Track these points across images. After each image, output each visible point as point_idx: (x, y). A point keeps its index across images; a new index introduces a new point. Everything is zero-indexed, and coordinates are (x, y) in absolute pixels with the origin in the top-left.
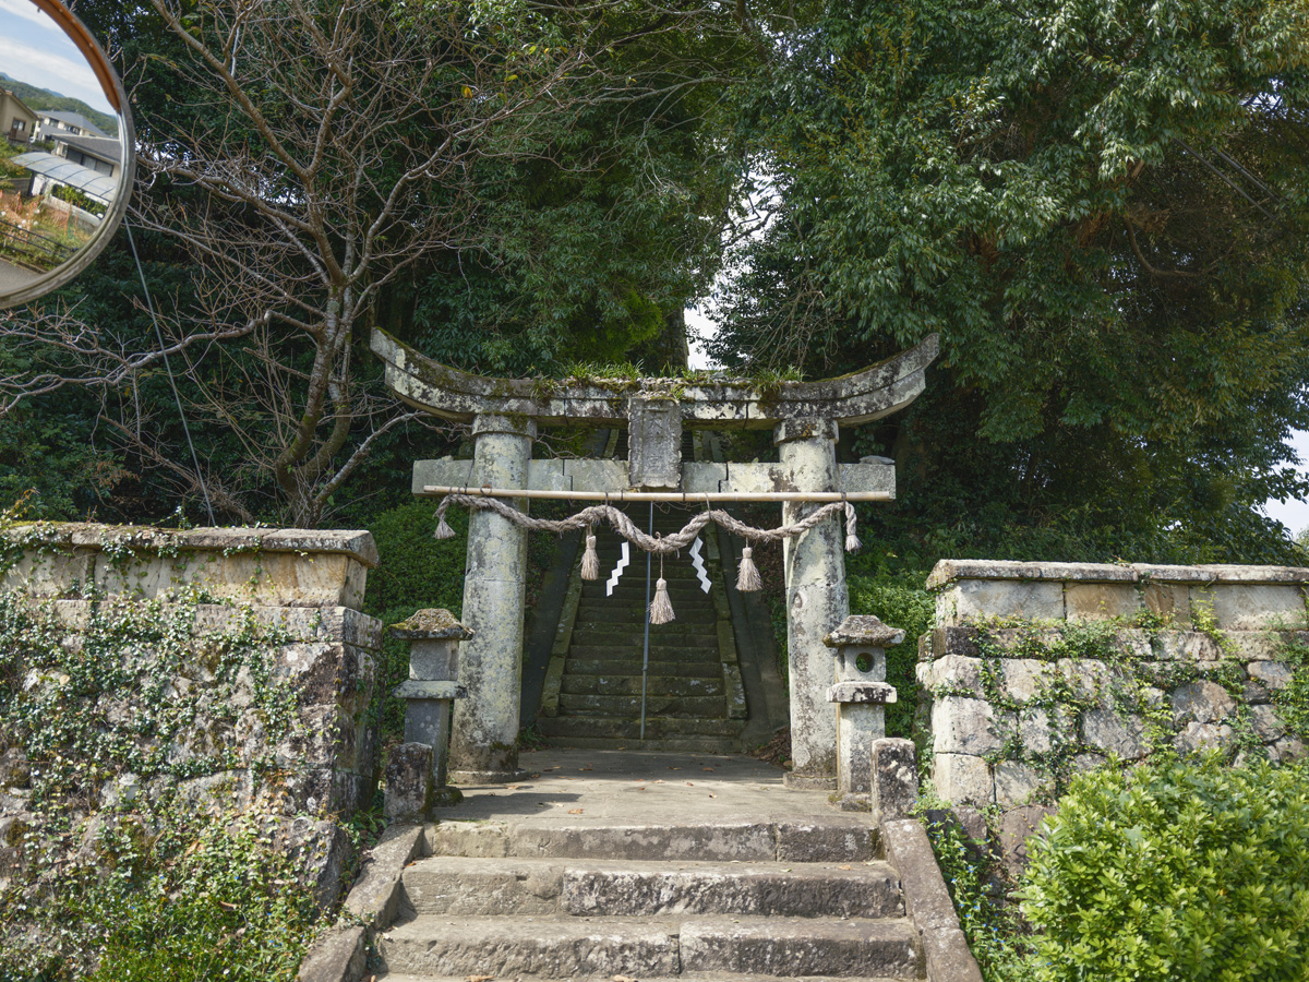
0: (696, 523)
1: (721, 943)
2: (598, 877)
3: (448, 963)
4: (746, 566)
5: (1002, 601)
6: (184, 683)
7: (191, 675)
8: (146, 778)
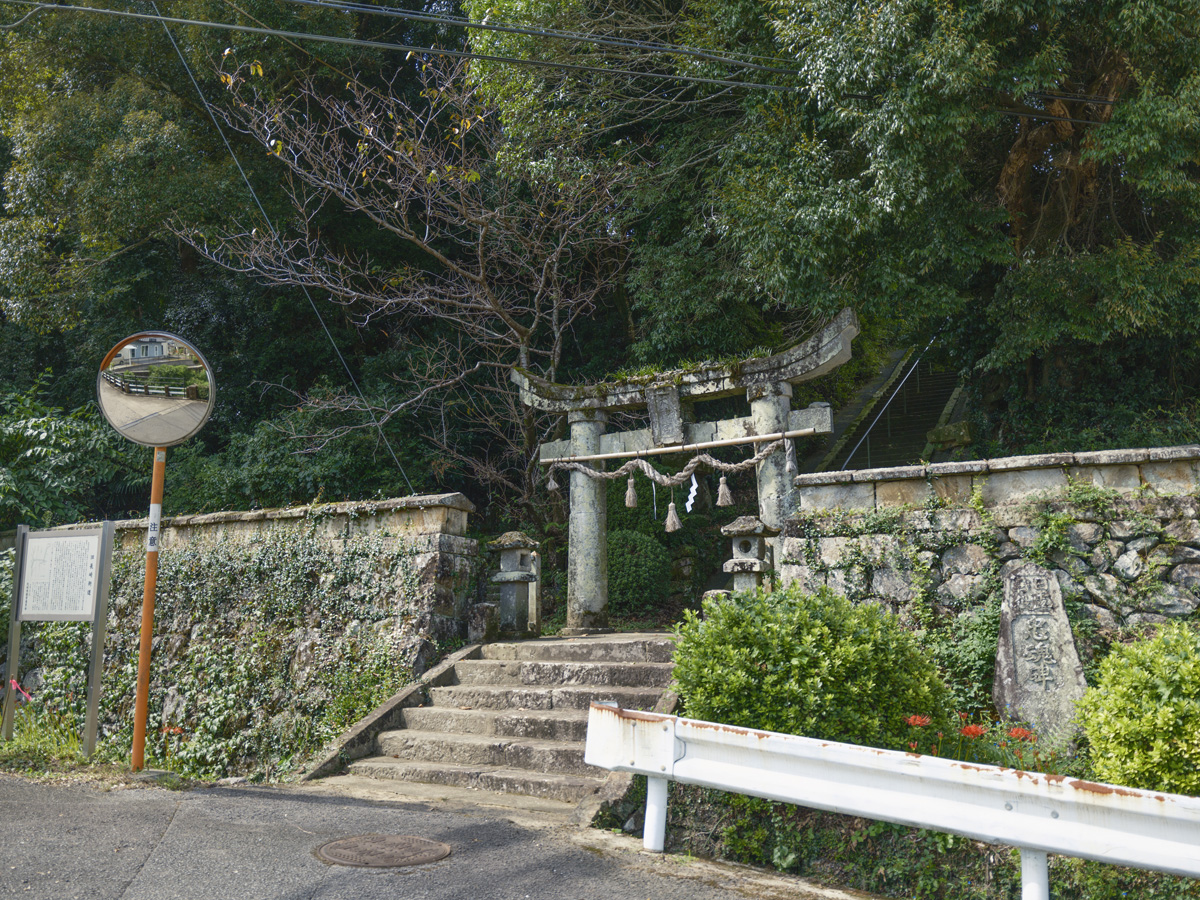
0: (692, 463)
1: (570, 694)
2: (536, 665)
3: (456, 701)
4: (723, 489)
5: (829, 499)
6: (377, 576)
7: (380, 572)
8: (362, 621)
